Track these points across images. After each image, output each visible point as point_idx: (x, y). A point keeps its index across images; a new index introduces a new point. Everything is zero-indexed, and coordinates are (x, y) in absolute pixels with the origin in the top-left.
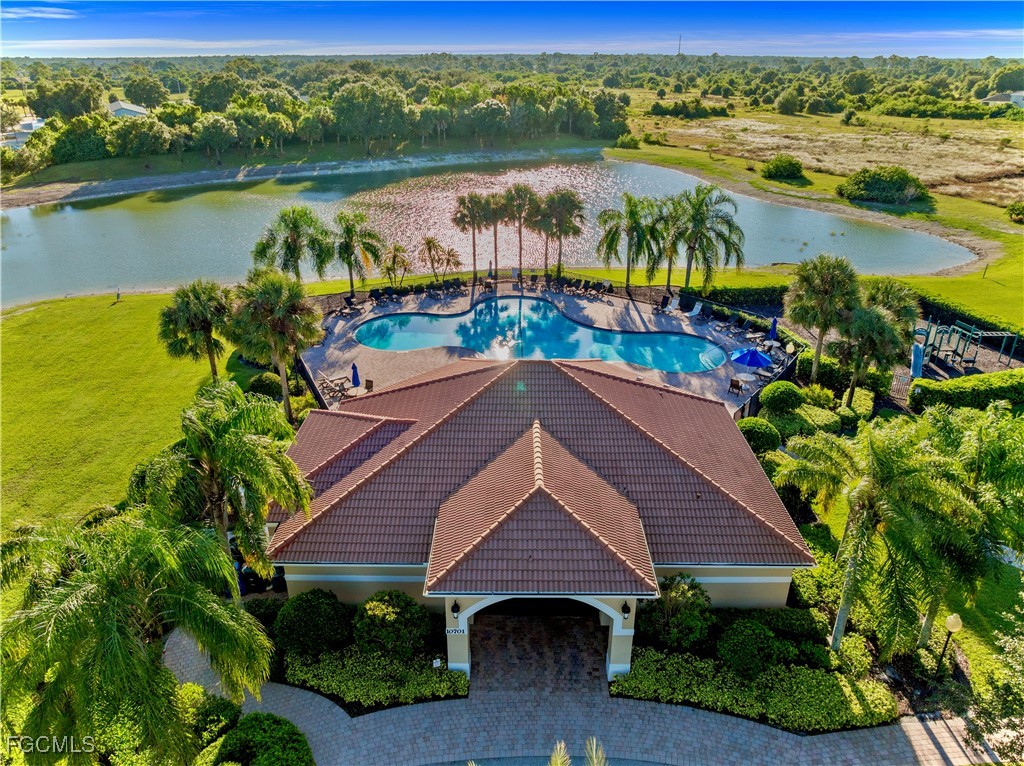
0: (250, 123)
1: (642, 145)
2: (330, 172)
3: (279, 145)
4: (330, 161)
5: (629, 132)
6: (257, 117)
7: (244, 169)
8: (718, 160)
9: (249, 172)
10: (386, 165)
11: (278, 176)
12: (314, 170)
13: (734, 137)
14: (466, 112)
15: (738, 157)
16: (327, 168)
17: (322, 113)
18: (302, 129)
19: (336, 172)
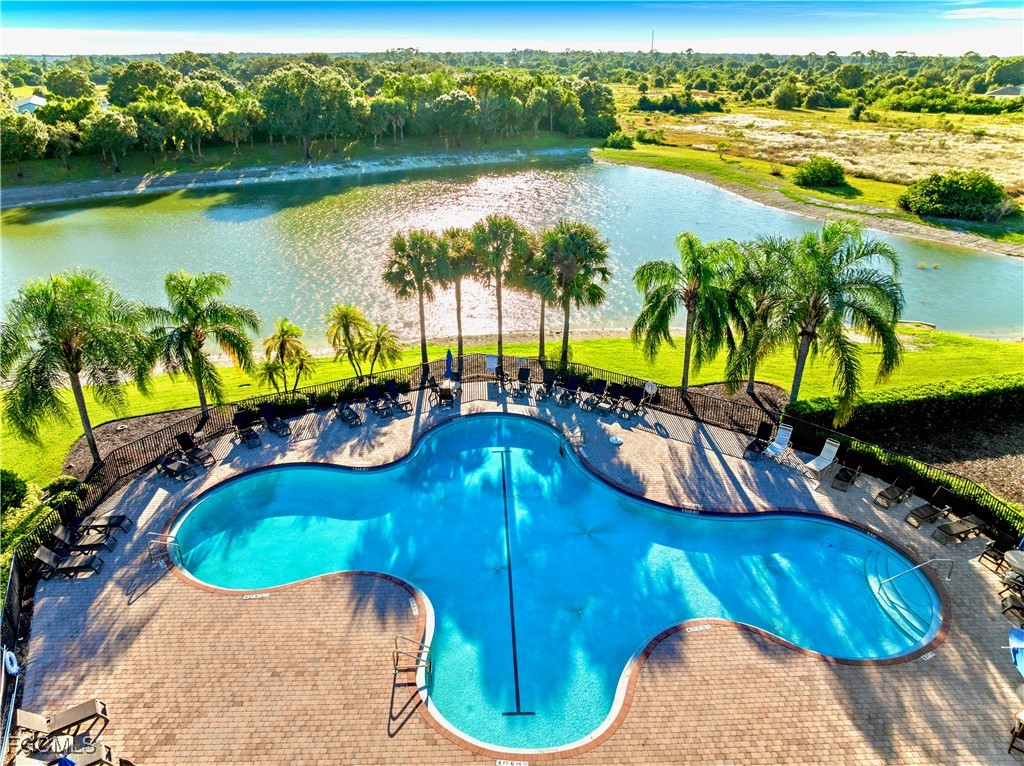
0: (157, 121)
1: (636, 144)
2: (256, 180)
3: (195, 147)
4: (259, 166)
5: (619, 128)
6: (166, 112)
7: (149, 176)
8: (732, 162)
9: (153, 181)
10: (329, 171)
11: (190, 186)
12: (237, 178)
13: (741, 135)
14: (427, 105)
15: (753, 158)
16: (254, 175)
17: (250, 107)
18: (224, 127)
19: (265, 180)
